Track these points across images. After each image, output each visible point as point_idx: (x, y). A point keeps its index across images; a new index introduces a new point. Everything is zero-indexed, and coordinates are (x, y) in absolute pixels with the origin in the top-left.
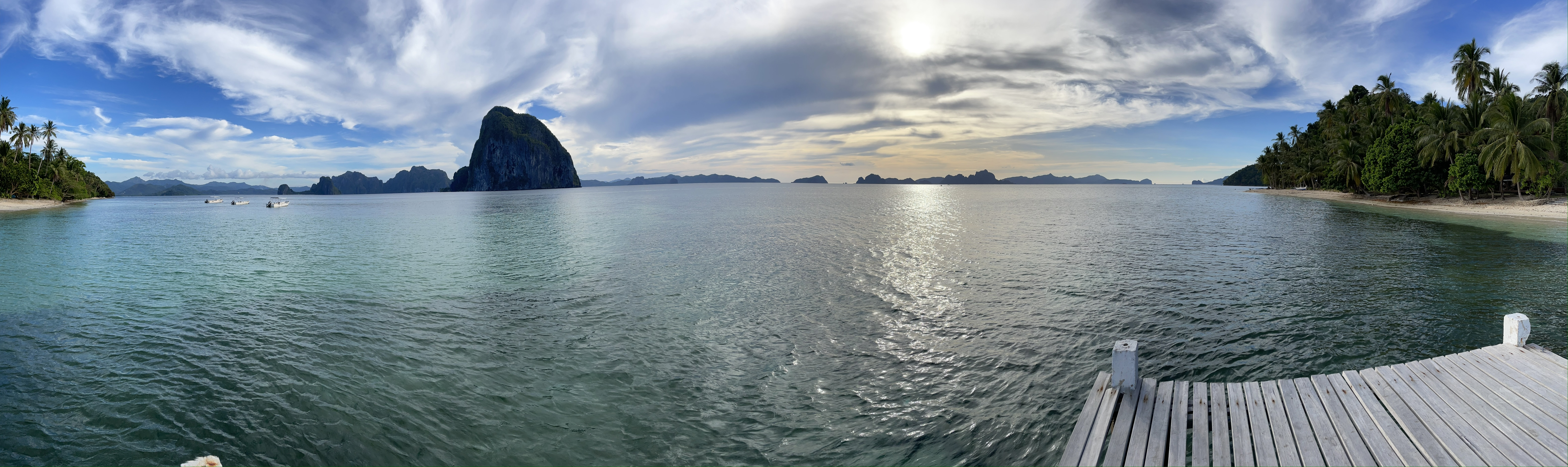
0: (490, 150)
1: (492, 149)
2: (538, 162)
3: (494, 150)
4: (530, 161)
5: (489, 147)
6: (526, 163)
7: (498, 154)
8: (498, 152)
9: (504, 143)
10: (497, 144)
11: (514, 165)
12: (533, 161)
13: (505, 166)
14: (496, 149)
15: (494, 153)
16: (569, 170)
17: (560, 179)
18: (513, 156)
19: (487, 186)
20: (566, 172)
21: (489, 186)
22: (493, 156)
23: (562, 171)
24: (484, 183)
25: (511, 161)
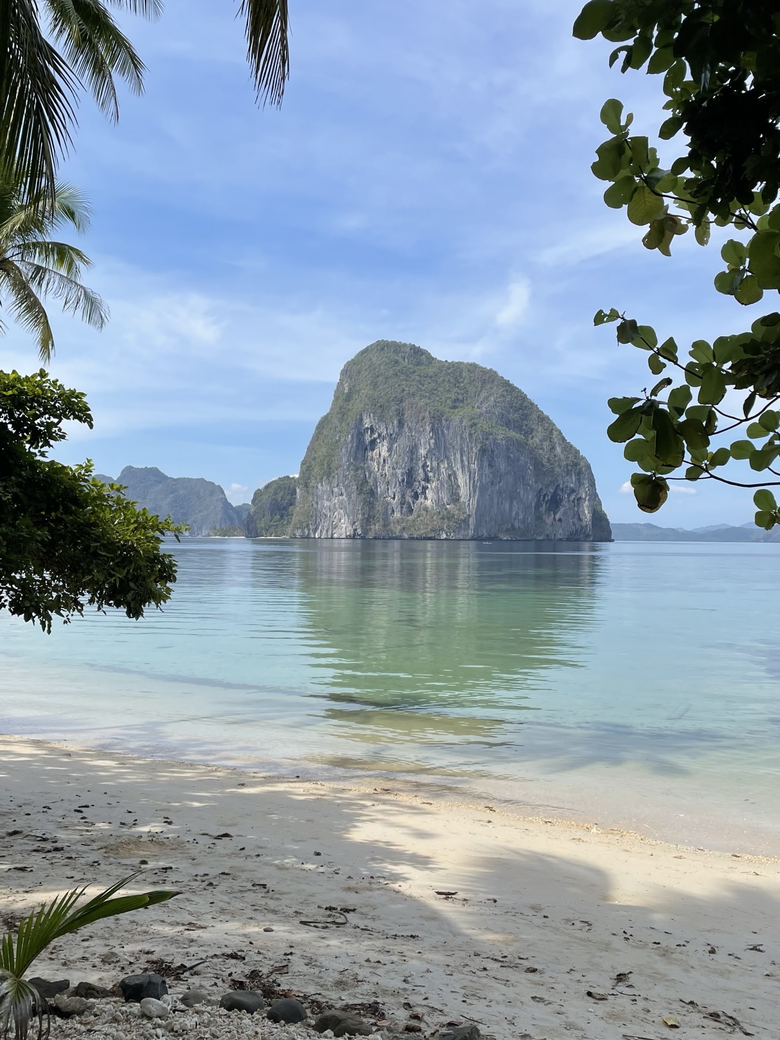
0: (361, 442)
1: (368, 438)
2: (494, 477)
3: (373, 443)
4: (472, 473)
5: (360, 435)
6: (462, 479)
8: (383, 449)
9: (401, 425)
10: (381, 429)
11: (427, 479)
12: (483, 473)
13: (403, 481)
14: (378, 441)
15: (373, 450)
16: (580, 498)
17: (554, 519)
18: (426, 458)
19: (350, 528)
20: (576, 509)
21: (354, 527)
22: (369, 458)
23: (561, 500)
24: (342, 521)
25: (421, 471)
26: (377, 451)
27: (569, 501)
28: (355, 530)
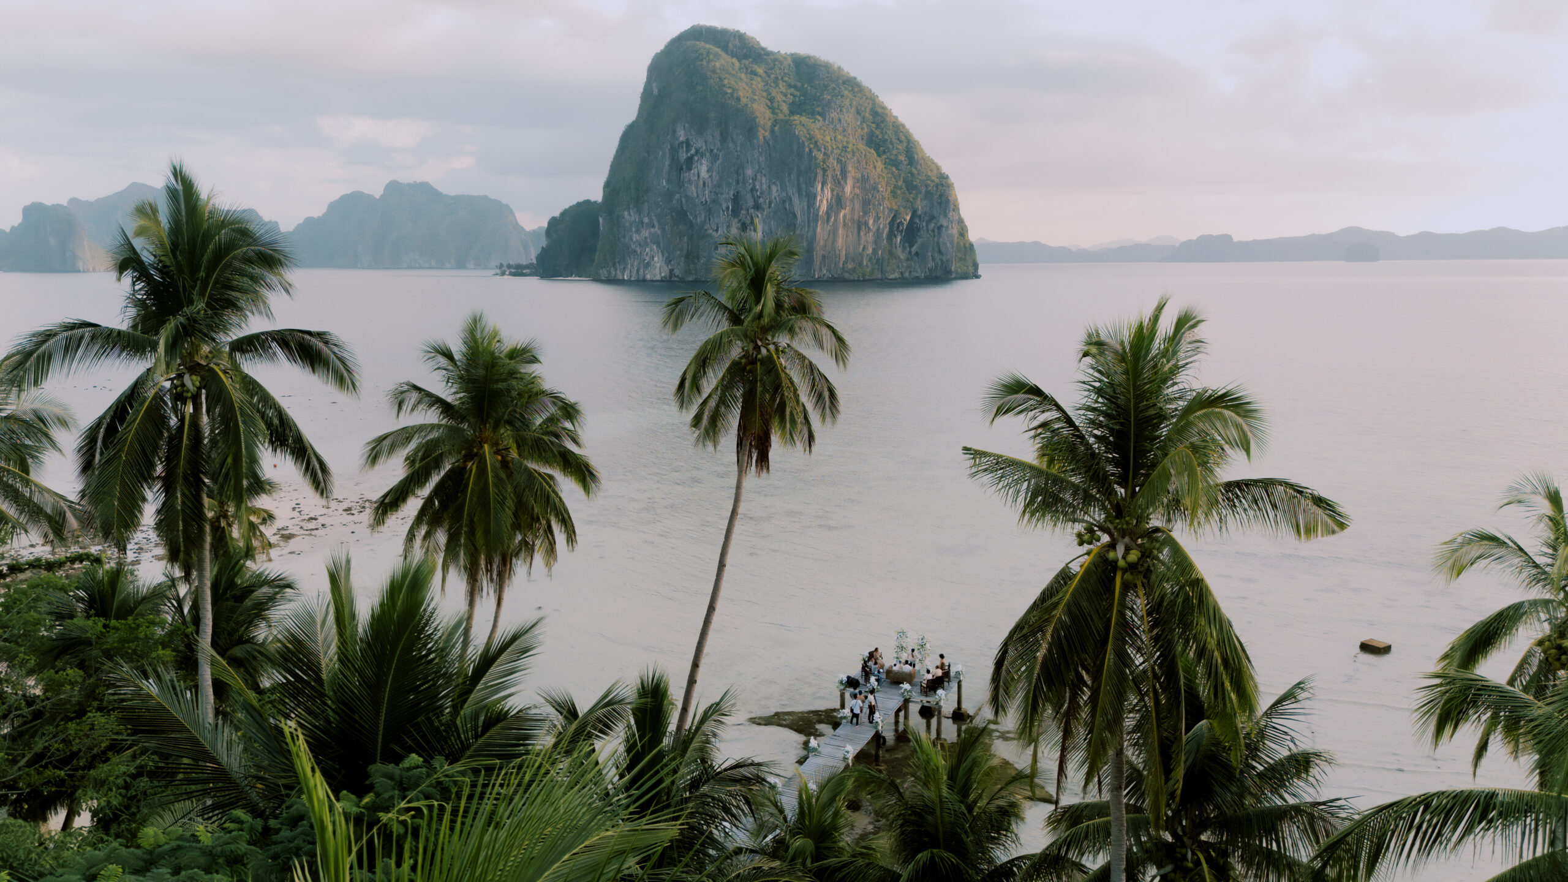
0: (674, 160)
1: (683, 156)
2: (838, 202)
3: (690, 160)
4: (811, 198)
5: (674, 151)
6: (798, 206)
7: (704, 174)
8: (703, 168)
9: (724, 138)
10: (699, 143)
11: (757, 207)
12: (824, 199)
13: (728, 208)
14: (696, 158)
15: (690, 169)
16: (941, 226)
17: (910, 252)
18: (754, 179)
19: (666, 268)
20: (936, 239)
21: (670, 267)
22: (686, 180)
23: (918, 229)
24: (656, 259)
25: (749, 196)
26: (694, 171)
27: (928, 230)
28: (671, 271)
